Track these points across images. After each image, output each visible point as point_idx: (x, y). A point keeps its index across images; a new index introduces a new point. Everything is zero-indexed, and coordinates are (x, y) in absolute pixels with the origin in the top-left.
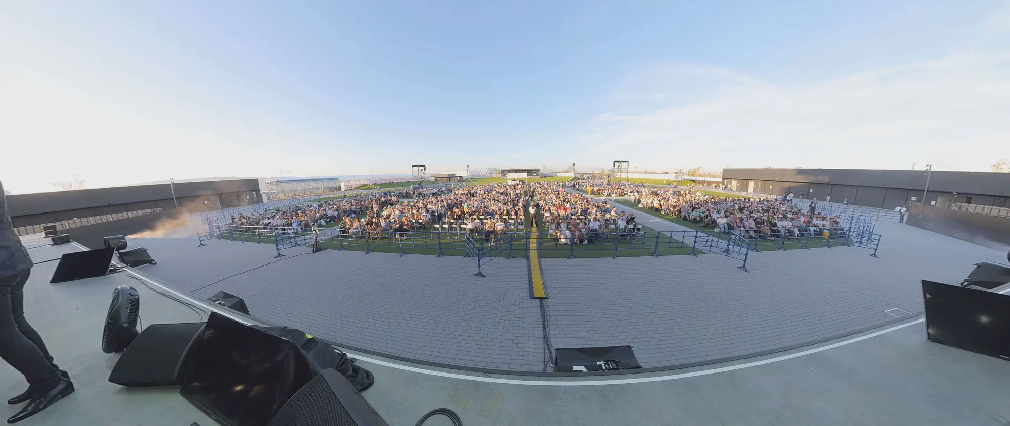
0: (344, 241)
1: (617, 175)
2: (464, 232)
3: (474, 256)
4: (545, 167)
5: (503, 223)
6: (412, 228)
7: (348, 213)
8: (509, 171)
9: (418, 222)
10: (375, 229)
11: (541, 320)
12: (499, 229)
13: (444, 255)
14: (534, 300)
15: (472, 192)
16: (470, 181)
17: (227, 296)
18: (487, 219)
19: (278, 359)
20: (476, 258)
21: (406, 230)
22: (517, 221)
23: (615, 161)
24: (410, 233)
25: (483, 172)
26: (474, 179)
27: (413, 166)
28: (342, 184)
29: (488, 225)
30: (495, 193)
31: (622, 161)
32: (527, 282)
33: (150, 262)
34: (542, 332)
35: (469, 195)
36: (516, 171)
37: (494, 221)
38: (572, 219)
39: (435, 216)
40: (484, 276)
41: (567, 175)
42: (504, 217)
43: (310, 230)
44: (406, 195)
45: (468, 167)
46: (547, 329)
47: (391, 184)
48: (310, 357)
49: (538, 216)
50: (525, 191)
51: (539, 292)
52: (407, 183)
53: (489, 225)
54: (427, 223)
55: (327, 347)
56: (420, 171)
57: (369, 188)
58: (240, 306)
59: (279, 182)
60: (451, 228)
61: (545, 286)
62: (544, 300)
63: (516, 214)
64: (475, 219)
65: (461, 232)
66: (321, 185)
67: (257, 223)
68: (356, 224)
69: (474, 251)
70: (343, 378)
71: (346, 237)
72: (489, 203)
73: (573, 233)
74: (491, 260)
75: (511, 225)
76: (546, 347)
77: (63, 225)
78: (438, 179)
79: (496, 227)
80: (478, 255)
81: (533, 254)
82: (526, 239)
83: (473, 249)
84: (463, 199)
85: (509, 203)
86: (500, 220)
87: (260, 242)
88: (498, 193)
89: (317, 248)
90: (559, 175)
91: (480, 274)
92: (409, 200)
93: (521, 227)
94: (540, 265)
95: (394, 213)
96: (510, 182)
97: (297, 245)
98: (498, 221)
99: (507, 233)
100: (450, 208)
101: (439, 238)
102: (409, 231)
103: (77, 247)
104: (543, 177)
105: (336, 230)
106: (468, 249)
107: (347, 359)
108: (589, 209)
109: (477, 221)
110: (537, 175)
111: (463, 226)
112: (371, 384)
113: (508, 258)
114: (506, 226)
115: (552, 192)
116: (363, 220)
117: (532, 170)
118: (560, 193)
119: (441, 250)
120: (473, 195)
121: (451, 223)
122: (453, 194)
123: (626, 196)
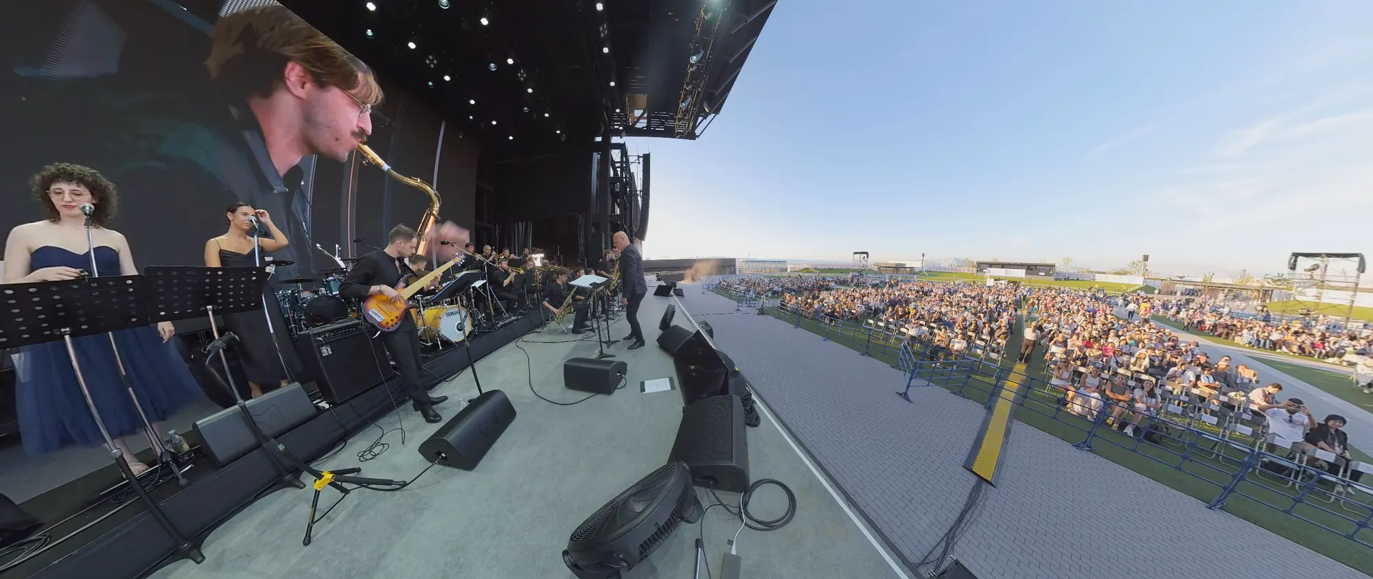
0: (782, 312)
1: (1301, 294)
2: (902, 337)
3: (906, 372)
4: (1067, 261)
5: (965, 342)
6: (843, 317)
7: (790, 290)
8: (991, 265)
9: (850, 312)
10: (807, 309)
11: (963, 507)
12: (955, 348)
13: (869, 355)
14: (969, 473)
15: (926, 289)
16: (924, 275)
17: (707, 324)
18: (940, 329)
19: (716, 372)
20: (908, 375)
21: (836, 317)
22: (990, 346)
23: (1296, 255)
24: (840, 321)
25: (945, 264)
26: (931, 273)
27: (855, 253)
28: (789, 266)
29: (940, 336)
30: (961, 295)
31: (1329, 255)
32: (972, 442)
33: (682, 296)
34: (952, 523)
35: (921, 293)
36: (1003, 266)
37: (950, 334)
38: (1116, 374)
39: (871, 309)
40: (908, 400)
41: (1125, 280)
42: (970, 333)
43: (760, 298)
44: (844, 283)
45: (923, 256)
46: (963, 525)
47: (830, 270)
48: (731, 381)
49: (1038, 347)
50: (1016, 301)
51: (985, 466)
52: (847, 271)
53: (939, 338)
54: (861, 315)
55: (743, 382)
56: (862, 259)
57: (811, 272)
58: (711, 333)
59: (747, 262)
60: (888, 329)
61: (1000, 465)
62: (984, 485)
63: (992, 333)
64: (921, 325)
65: (898, 336)
66: (773, 266)
67: (731, 286)
68: (794, 301)
69: (908, 365)
70: (743, 408)
71: (783, 309)
72: (949, 308)
73: (1108, 403)
74: (928, 385)
75: (977, 348)
76: (943, 544)
77: (662, 273)
78: (882, 269)
79: (951, 344)
80: (913, 372)
81: (1003, 407)
82: (999, 378)
83: (907, 361)
84: (910, 296)
85: (982, 315)
86: (960, 336)
87: (730, 298)
88: (965, 296)
89: (762, 312)
90: (1099, 278)
91: (905, 396)
92: (846, 288)
93: (994, 356)
94: (1008, 432)
95: (828, 298)
96: (990, 283)
97: (750, 306)
98: (956, 337)
99: (967, 359)
100: (893, 303)
101: (870, 335)
102: (839, 318)
103: (663, 283)
104: (1060, 280)
105: (777, 303)
106: (901, 360)
107: (750, 398)
108: (1175, 365)
109: (925, 328)
110: (1047, 274)
111: (903, 330)
112: (756, 426)
113: (955, 394)
114: (969, 347)
115: (1078, 311)
116: (800, 298)
117: (1036, 266)
118: (1098, 315)
119: (868, 348)
120: (926, 294)
121: (888, 322)
122: (899, 288)
123: (1331, 360)
